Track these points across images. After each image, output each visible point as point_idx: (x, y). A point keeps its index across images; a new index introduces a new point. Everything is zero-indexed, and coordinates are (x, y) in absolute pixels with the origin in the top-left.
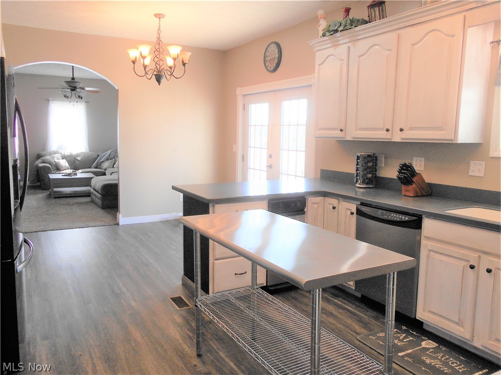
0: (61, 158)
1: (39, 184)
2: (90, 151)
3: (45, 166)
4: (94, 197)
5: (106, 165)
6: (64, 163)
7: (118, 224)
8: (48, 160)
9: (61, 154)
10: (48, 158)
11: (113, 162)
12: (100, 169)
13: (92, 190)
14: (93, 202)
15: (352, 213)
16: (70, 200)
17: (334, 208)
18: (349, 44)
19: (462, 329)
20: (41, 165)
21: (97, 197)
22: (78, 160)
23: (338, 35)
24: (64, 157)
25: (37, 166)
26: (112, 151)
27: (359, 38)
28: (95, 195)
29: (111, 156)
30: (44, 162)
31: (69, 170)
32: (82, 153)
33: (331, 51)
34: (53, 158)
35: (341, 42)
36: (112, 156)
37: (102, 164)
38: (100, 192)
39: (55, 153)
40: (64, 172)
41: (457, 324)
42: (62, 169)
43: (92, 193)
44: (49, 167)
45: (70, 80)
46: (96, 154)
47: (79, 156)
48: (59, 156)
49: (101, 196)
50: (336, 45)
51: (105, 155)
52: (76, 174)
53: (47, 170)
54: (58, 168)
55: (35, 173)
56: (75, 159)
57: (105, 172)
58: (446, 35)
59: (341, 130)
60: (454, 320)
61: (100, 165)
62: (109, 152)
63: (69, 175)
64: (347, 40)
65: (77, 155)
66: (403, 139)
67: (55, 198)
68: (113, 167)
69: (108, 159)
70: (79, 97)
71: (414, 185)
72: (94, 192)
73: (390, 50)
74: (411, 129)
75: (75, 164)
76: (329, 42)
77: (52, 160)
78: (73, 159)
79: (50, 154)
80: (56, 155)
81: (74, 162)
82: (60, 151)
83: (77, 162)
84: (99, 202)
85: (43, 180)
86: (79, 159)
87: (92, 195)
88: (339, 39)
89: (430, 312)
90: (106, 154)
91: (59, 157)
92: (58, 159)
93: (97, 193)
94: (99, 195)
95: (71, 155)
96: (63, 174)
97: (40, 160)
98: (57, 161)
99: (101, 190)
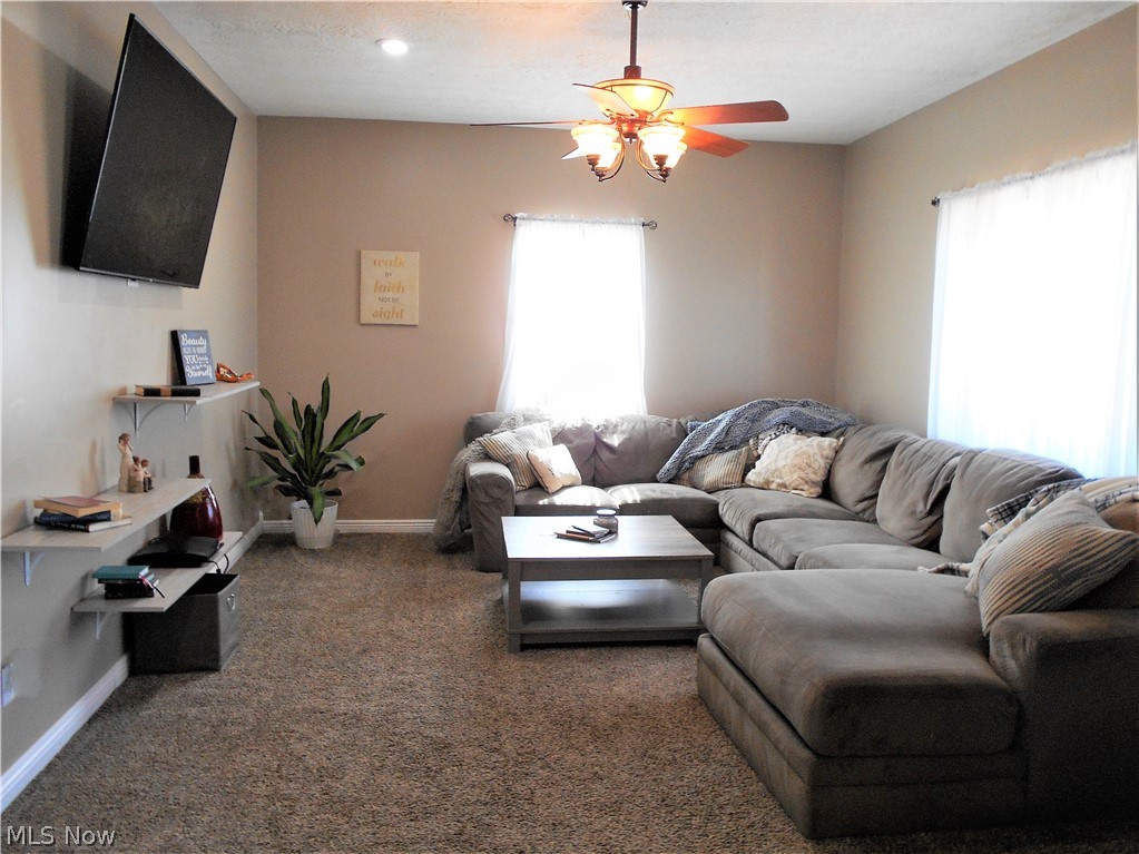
0: (549, 440)
2: (650, 413)
3: (492, 474)
6: (560, 463)
9: (550, 421)
10: (503, 437)
11: (743, 462)
12: (694, 487)
20: (478, 469)
22: (610, 448)
24: (560, 437)
25: (463, 472)
26: (738, 416)
29: (731, 436)
30: (488, 458)
31: (576, 491)
32: (624, 419)
34: (521, 438)
36: (737, 434)
37: (699, 465)
39: (528, 419)
42: (552, 488)
44: (509, 482)
47: (615, 433)
48: (541, 431)
49: (805, 754)
51: (709, 430)
53: (501, 497)
54: (537, 485)
56: (598, 440)
61: (689, 469)
62: (725, 419)
65: (609, 428)
68: (743, 483)
75: (599, 463)
77: (518, 449)
78: (592, 440)
79: (513, 424)
81: (596, 454)
82: (547, 411)
83: (605, 455)
86: (612, 441)
90: (716, 424)
91: (543, 437)
92: (539, 444)
95: (582, 431)
97: (474, 447)
98: (534, 452)
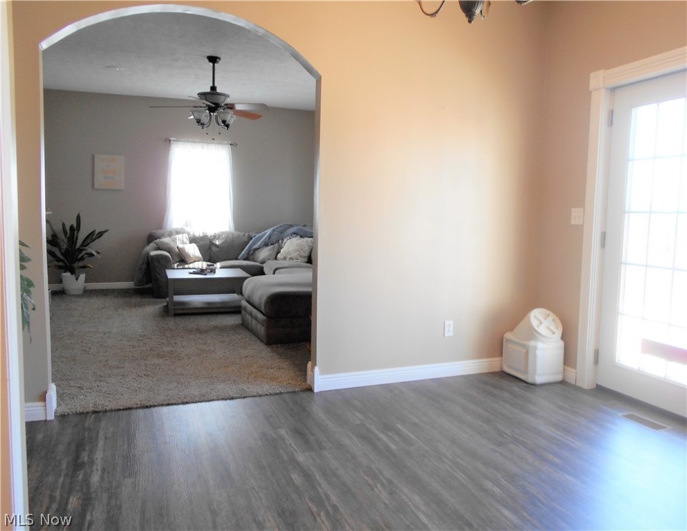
0: (188, 242)
1: (150, 285)
2: (235, 230)
3: (161, 255)
4: (248, 317)
5: (264, 254)
6: (193, 250)
7: (310, 389)
8: (167, 244)
9: (189, 234)
10: (166, 240)
11: (276, 250)
12: (254, 261)
13: (244, 303)
14: (245, 325)
16: (203, 322)
20: (153, 253)
21: (256, 318)
22: (216, 245)
24: (193, 240)
25: (147, 255)
26: (274, 230)
28: (251, 314)
29: (271, 240)
30: (159, 249)
31: (200, 263)
32: (222, 233)
34: (175, 240)
36: (274, 238)
37: (257, 252)
38: (263, 308)
39: (178, 233)
40: (191, 266)
42: (189, 261)
43: (245, 309)
44: (166, 257)
45: (208, 90)
46: (247, 234)
47: (218, 239)
48: (185, 237)
49: (264, 318)
51: (261, 237)
52: (213, 271)
53: (164, 263)
54: (183, 260)
55: (144, 267)
56: (211, 243)
57: (263, 268)
61: (252, 254)
62: (268, 232)
63: (202, 271)
65: (215, 237)
67: (176, 315)
68: (276, 258)
69: (266, 245)
70: (224, 122)
72: (249, 307)
75: (211, 251)
77: (172, 244)
78: (208, 242)
79: (170, 234)
80: (179, 237)
81: (210, 248)
82: (187, 229)
83: (214, 249)
84: (261, 330)
85: (157, 280)
86: (217, 242)
87: (243, 312)
90: (264, 234)
91: (185, 240)
92: (183, 243)
93: (255, 312)
94: (260, 316)
95: (204, 237)
96: (192, 271)
97: (152, 245)
98: (181, 246)
99: (265, 306)
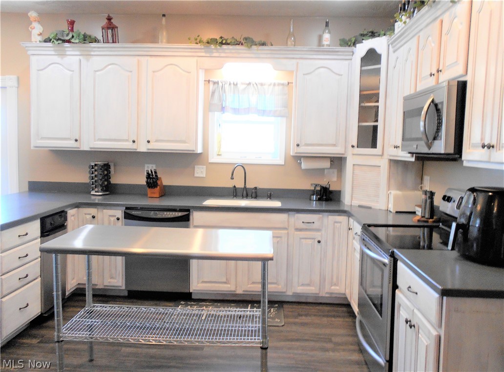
15: (118, 219)
17: (94, 217)
18: (81, 57)
19: (229, 286)
23: (66, 45)
27: (92, 53)
33: (56, 59)
35: (68, 53)
41: (225, 283)
50: (63, 55)
58: (184, 71)
59: (76, 140)
60: (222, 281)
64: (78, 53)
66: (148, 149)
71: (158, 187)
73: (131, 72)
74: (157, 141)
76: (52, 49)
88: (67, 49)
89: (203, 282)
